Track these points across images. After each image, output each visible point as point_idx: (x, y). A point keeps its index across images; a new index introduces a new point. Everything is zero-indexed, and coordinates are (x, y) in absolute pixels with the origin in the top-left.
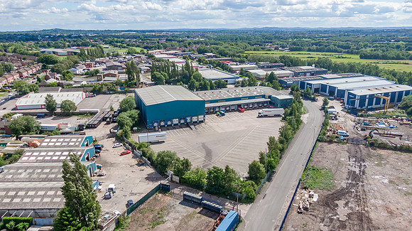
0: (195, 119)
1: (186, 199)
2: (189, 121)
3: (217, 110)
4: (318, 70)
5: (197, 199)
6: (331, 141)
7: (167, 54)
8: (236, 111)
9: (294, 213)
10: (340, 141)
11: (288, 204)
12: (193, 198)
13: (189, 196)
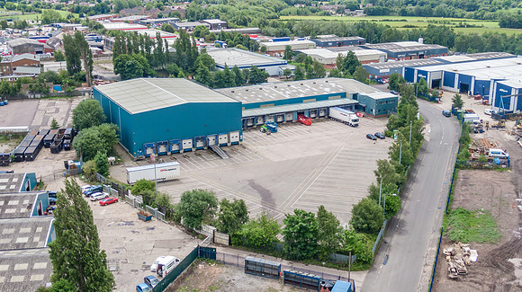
0: (223, 139)
1: (251, 269)
2: (211, 142)
3: (260, 122)
4: (430, 47)
5: (272, 267)
6: (480, 168)
7: (126, 22)
8: (295, 124)
9: (443, 280)
10: (497, 167)
11: (430, 269)
12: (263, 266)
13: (255, 264)
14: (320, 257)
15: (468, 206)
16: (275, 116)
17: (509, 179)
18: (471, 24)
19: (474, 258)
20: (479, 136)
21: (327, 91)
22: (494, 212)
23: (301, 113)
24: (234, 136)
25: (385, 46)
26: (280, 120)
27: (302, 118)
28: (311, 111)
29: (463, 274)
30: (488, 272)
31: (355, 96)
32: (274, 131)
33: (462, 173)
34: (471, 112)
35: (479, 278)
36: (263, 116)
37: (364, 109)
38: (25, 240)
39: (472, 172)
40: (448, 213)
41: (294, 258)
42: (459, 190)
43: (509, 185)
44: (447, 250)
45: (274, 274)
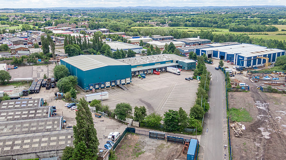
0: (123, 81)
1: (151, 136)
2: (118, 83)
3: (137, 74)
4: (203, 40)
5: (161, 135)
6: (237, 91)
7: (62, 30)
8: (152, 74)
9: (233, 138)
10: (244, 91)
11: (226, 133)
12: (157, 134)
13: (153, 134)
14: (180, 130)
15: (236, 107)
16: (144, 71)
17: (250, 95)
18: (217, 30)
19: (244, 128)
20: (233, 78)
21: (165, 60)
22: (247, 109)
23: (154, 70)
24: (128, 80)
25: (183, 40)
26: (145, 73)
27: (155, 71)
28: (159, 69)
29: (241, 134)
30: (251, 134)
31: (177, 62)
32: (144, 77)
33: (230, 93)
34: (227, 68)
35: (248, 136)
36: (139, 71)
37: (181, 67)
38: (50, 127)
39: (234, 93)
40: (228, 110)
41: (169, 131)
42: (230, 100)
43: (250, 98)
44: (232, 125)
45: (162, 138)
